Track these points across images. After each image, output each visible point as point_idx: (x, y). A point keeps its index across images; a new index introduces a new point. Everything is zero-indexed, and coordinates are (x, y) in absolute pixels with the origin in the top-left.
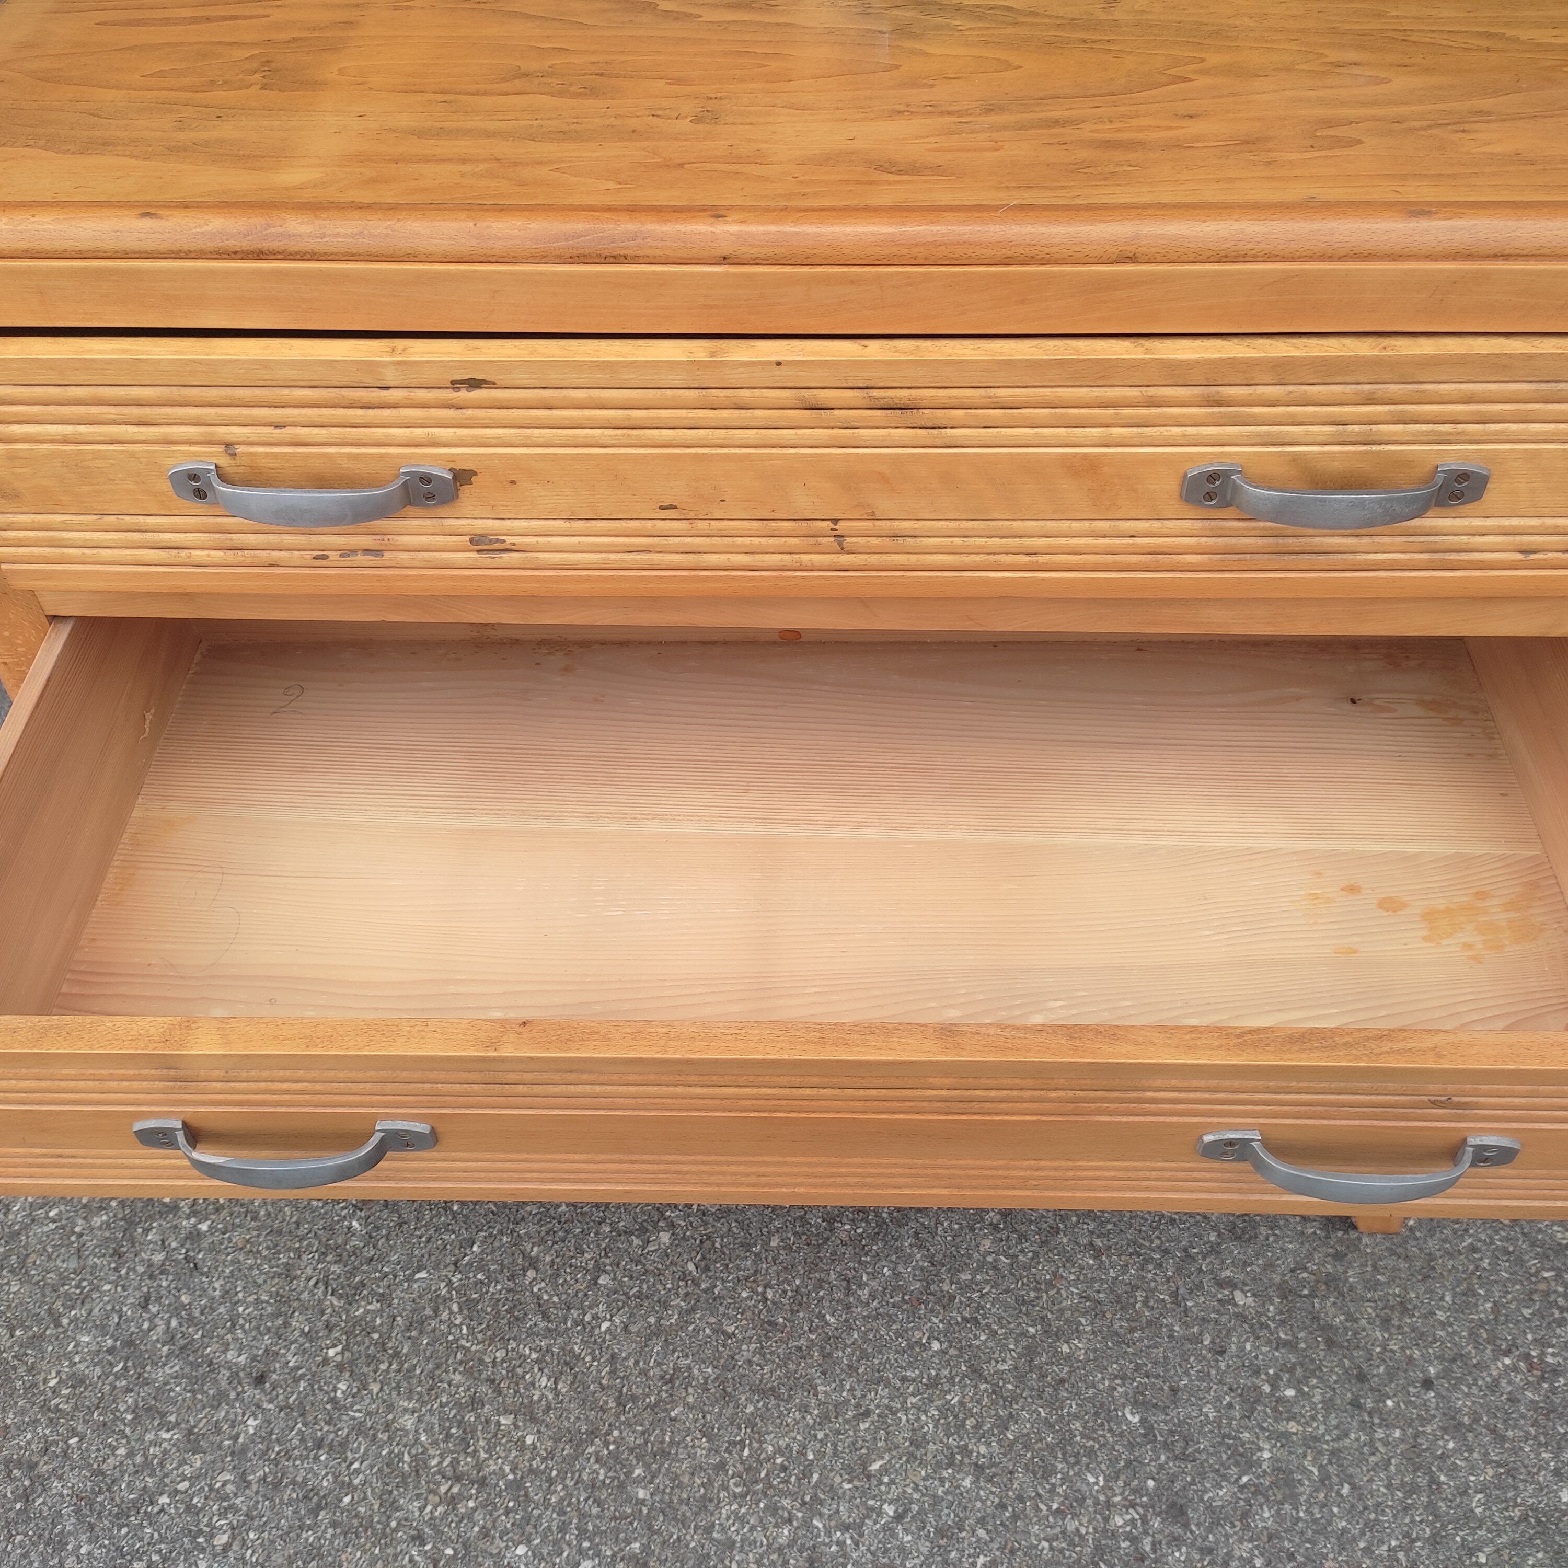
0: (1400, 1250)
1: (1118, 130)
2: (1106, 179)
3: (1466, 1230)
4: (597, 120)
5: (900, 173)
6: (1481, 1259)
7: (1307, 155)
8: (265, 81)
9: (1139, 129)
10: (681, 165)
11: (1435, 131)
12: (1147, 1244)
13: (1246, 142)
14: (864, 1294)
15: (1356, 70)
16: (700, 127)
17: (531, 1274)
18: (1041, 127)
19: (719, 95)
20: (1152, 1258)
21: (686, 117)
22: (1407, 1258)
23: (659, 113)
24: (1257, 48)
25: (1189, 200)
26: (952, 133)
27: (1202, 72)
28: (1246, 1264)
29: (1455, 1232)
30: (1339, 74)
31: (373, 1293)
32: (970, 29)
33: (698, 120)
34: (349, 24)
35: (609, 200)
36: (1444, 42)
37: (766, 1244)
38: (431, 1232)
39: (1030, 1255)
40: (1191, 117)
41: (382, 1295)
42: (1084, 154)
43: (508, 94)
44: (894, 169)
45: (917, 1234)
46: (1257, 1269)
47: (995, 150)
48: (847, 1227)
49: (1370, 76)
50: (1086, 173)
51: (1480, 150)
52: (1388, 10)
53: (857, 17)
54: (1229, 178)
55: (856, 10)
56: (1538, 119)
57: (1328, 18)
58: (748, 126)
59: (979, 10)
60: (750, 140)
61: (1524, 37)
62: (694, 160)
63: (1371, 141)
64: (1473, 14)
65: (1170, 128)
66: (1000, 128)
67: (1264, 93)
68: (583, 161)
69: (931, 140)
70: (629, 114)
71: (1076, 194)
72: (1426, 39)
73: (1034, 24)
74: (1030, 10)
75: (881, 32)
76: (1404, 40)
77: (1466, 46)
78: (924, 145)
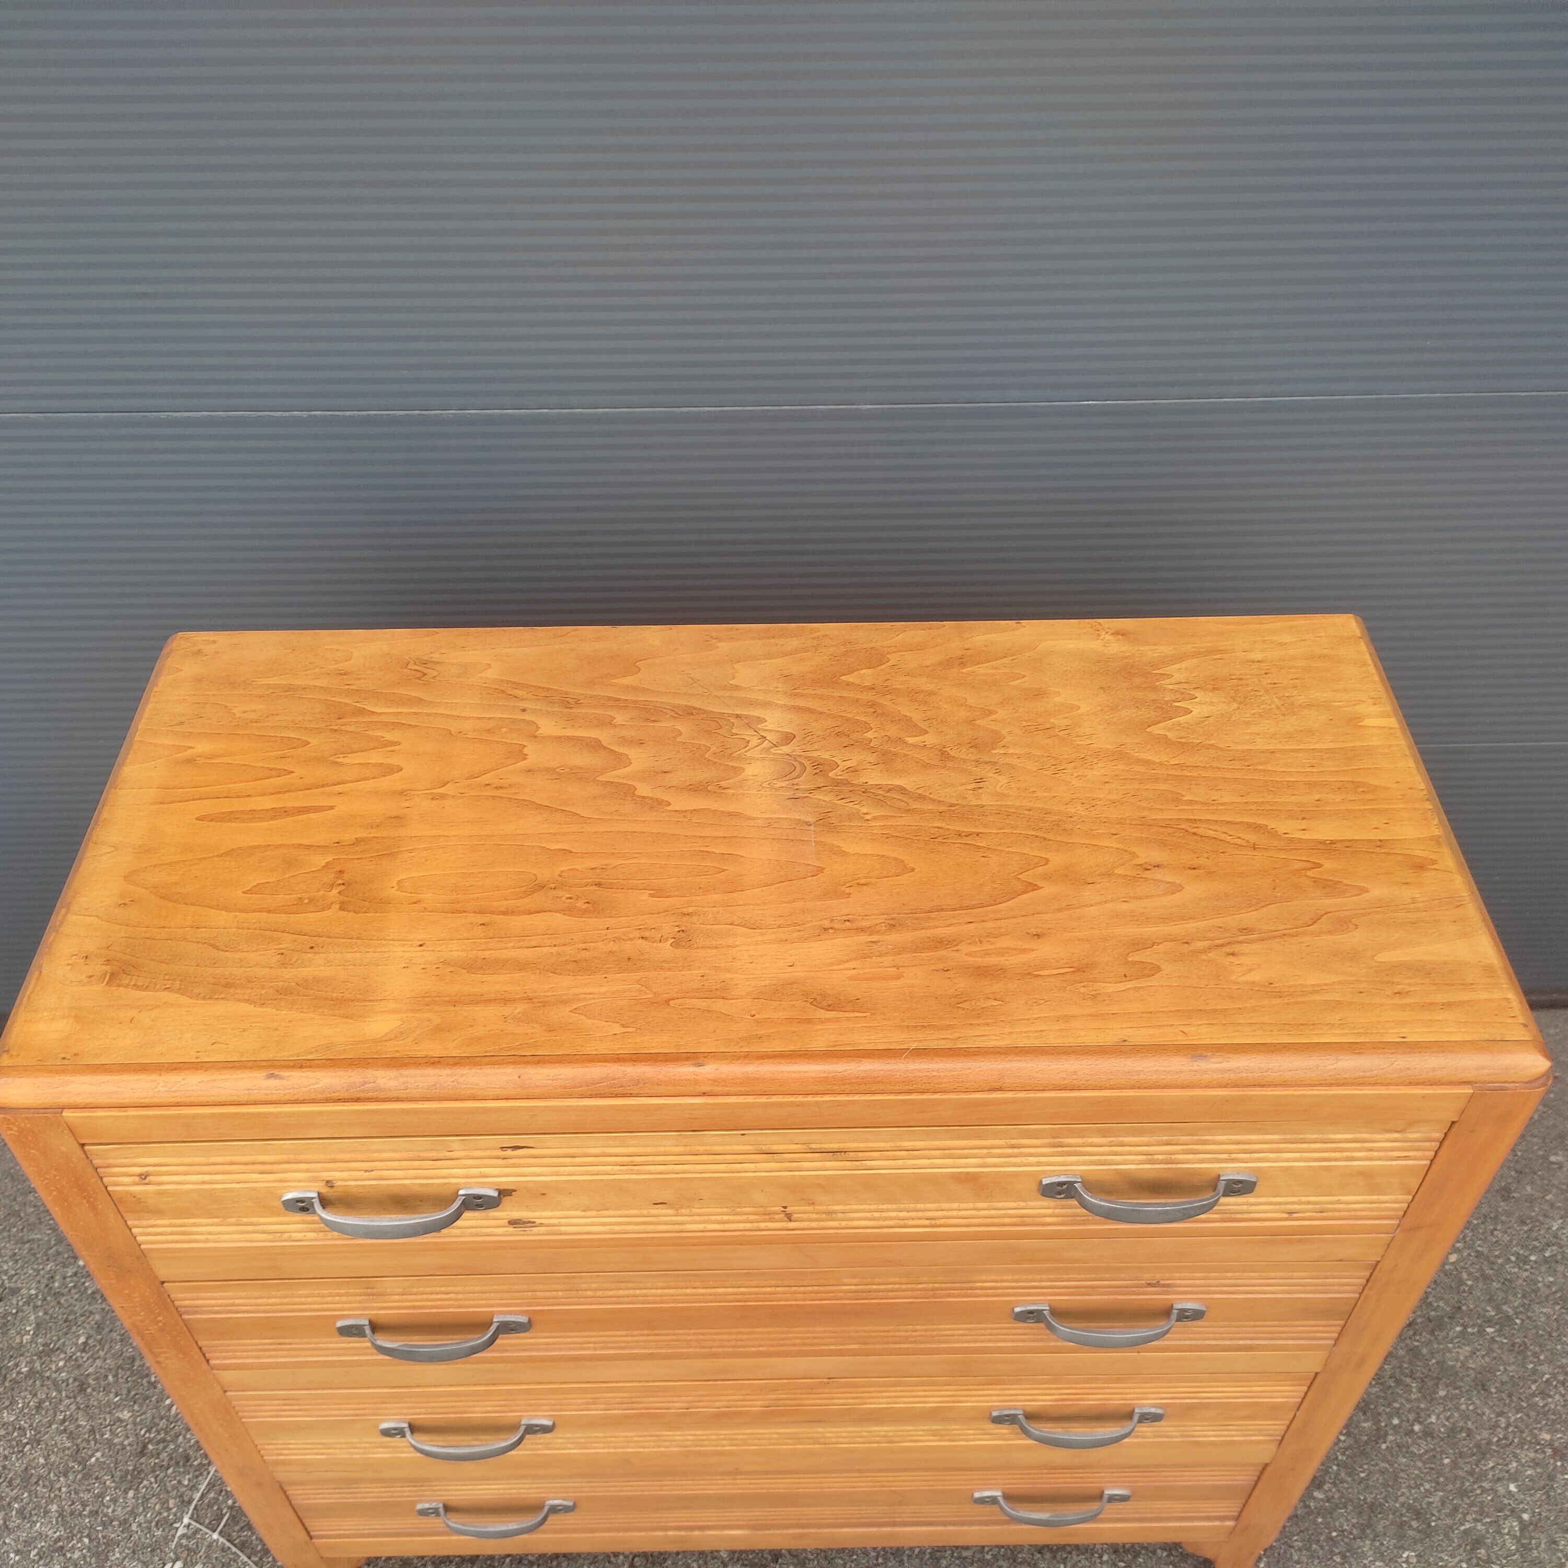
1: (987, 954)
2: (978, 1016)
4: (600, 944)
5: (829, 1008)
7: (1122, 986)
8: (342, 898)
9: (1003, 952)
10: (667, 1002)
11: (1213, 955)
13: (1079, 970)
15: (1157, 875)
16: (680, 952)
18: (930, 949)
19: (691, 910)
21: (667, 940)
23: (647, 934)
24: (1087, 846)
25: (1037, 1043)
26: (865, 957)
27: (1048, 877)
30: (1146, 879)
32: (875, 818)
33: (676, 944)
34: (399, 820)
35: (615, 1048)
36: (1223, 837)
40: (1038, 936)
42: (963, 984)
43: (530, 913)
44: (825, 1004)
47: (898, 977)
49: (1168, 883)
50: (963, 1009)
51: (1244, 978)
52: (1183, 793)
53: (789, 803)
54: (1066, 1016)
55: (789, 794)
56: (1286, 938)
57: (1139, 804)
58: (714, 951)
59: (880, 792)
60: (717, 969)
61: (1281, 831)
62: (676, 995)
63: (1167, 968)
64: (1244, 800)
65: (1024, 951)
66: (900, 950)
67: (1092, 905)
68: (594, 999)
69: (851, 965)
70: (624, 937)
71: (957, 1035)
72: (1211, 832)
73: (923, 812)
74: (919, 791)
75: (808, 824)
76: (1194, 834)
77: (1238, 841)
78: (846, 972)
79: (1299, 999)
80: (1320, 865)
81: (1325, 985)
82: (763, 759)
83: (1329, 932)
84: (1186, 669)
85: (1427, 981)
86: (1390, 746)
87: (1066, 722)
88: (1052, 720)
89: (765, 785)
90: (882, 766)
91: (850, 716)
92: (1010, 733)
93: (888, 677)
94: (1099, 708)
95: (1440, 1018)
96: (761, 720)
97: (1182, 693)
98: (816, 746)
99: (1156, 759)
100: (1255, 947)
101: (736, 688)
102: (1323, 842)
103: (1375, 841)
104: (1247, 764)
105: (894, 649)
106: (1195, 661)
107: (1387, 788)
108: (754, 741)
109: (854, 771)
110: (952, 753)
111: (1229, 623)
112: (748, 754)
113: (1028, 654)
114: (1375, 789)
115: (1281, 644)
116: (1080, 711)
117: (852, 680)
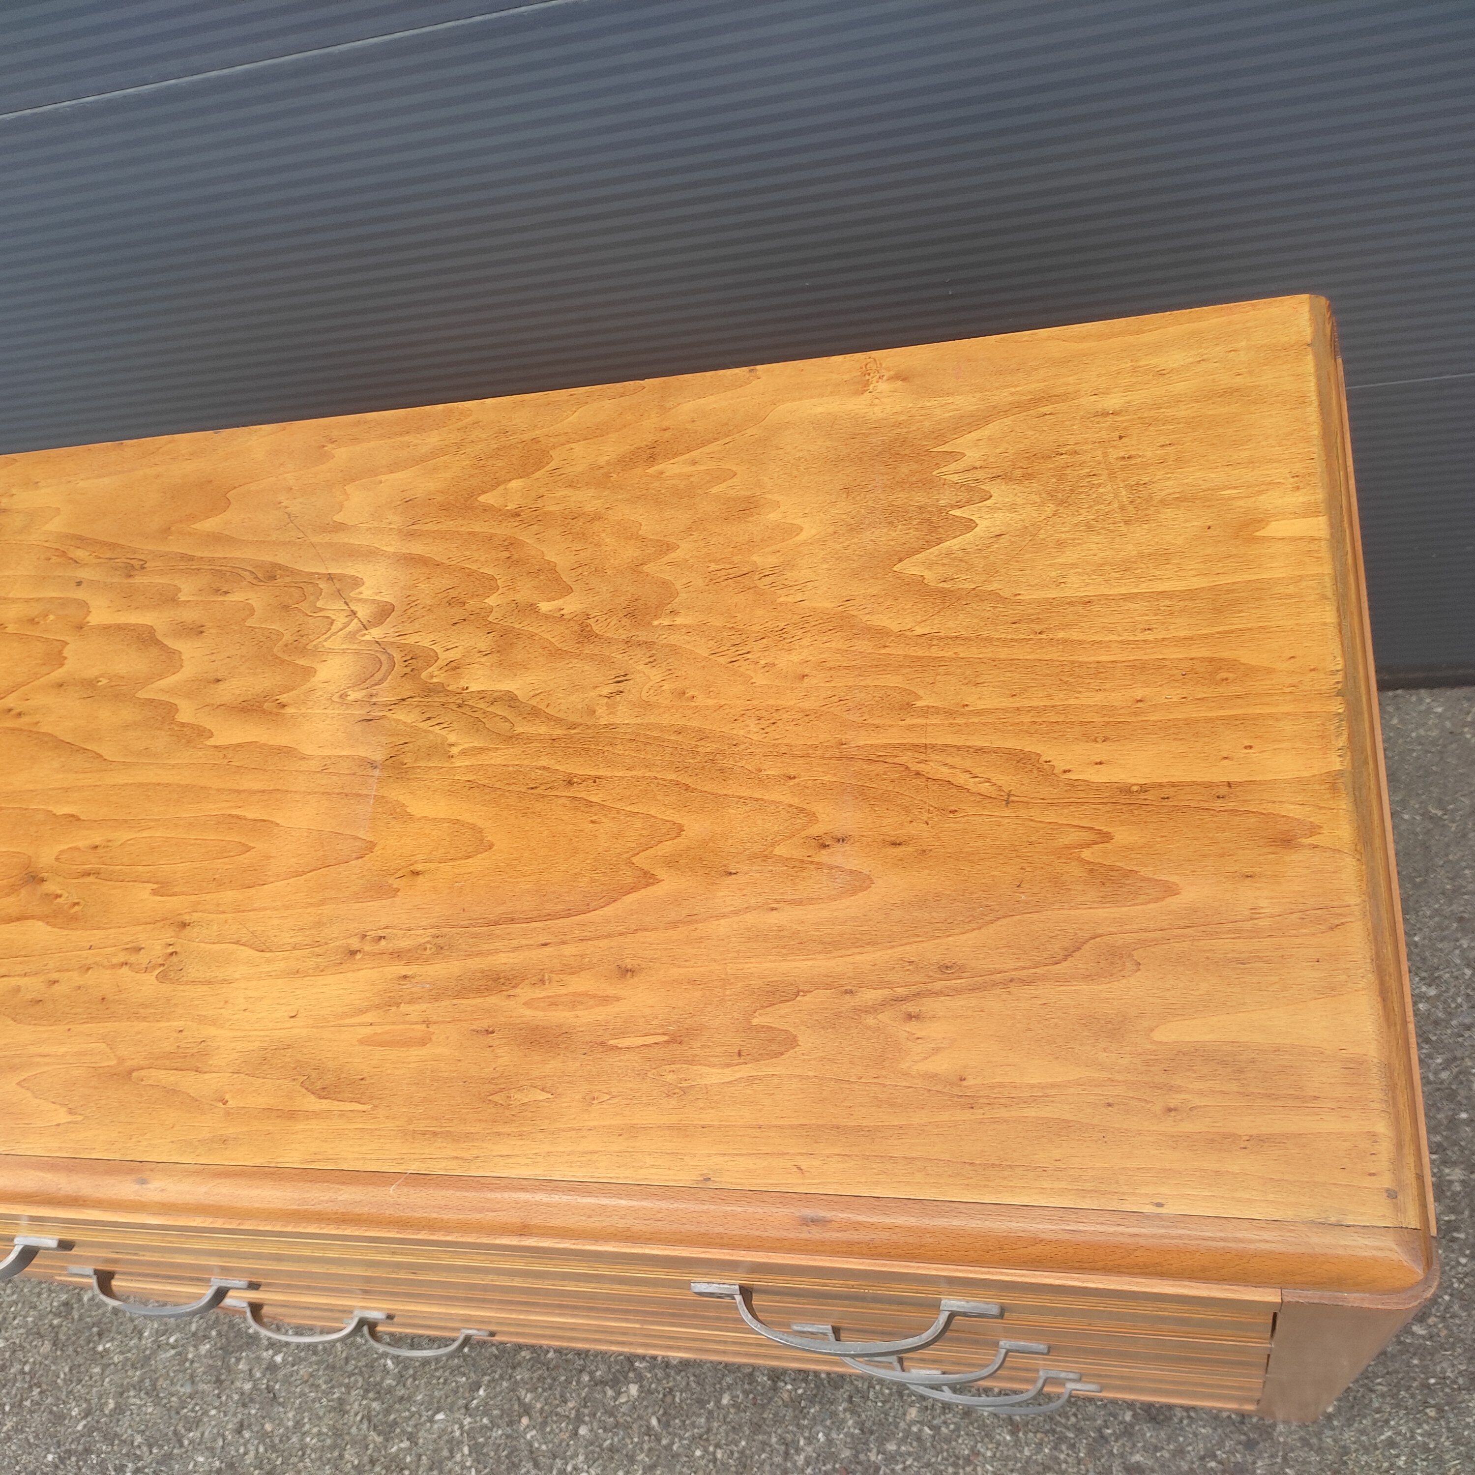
0: (1314, 1441)
1: (553, 1003)
2: (512, 1120)
3: (1387, 1422)
4: (75, 975)
5: (323, 1093)
6: (1397, 1456)
7: (730, 1074)
10: (130, 1074)
11: (885, 1017)
12: (1063, 1421)
13: (675, 1040)
14: (800, 1459)
15: (839, 856)
16: (162, 989)
17: (525, 1421)
18: (479, 991)
19: (193, 917)
20: (1066, 1437)
21: (153, 968)
22: (1320, 1450)
23: (130, 959)
24: (745, 800)
26: (389, 1003)
27: (672, 862)
28: (1156, 1449)
29: (1375, 1423)
30: (819, 865)
31: (404, 1432)
32: (463, 753)
33: (164, 975)
35: (54, 1146)
36: (963, 779)
37: (718, 1401)
38: (447, 1374)
39: (952, 1427)
40: (632, 972)
41: (411, 1433)
42: (505, 1058)
43: (11, 920)
44: (318, 1084)
45: (851, 1397)
46: (1167, 1455)
47: (423, 1042)
48: (789, 1387)
49: (852, 872)
50: (496, 1104)
51: (923, 1067)
52: (920, 692)
53: (358, 728)
54: (633, 1126)
55: (360, 712)
56: (1013, 988)
57: (845, 715)
58: (205, 988)
59: (482, 705)
60: (202, 1019)
61: (1060, 766)
62: (143, 1063)
63: (807, 1040)
64: (1017, 702)
65: (605, 1000)
66: (438, 993)
67: (724, 916)
68: (47, 1064)
69: (368, 1017)
70: (105, 962)
71: (475, 1152)
72: (945, 770)
73: (529, 739)
74: (533, 702)
75: (373, 765)
76: (918, 774)
77: (985, 788)
78: (358, 1029)
79: (1003, 1113)
80: (1106, 837)
81: (1053, 1086)
82: (344, 651)
83: (1088, 978)
84: (990, 438)
85: (1234, 1087)
86: (1301, 578)
87: (773, 560)
88: (755, 558)
89: (336, 698)
90: (495, 657)
91: (474, 567)
92: (687, 585)
93: (542, 491)
94: (831, 530)
95: (1236, 1169)
96: (357, 582)
97: (970, 490)
98: (417, 625)
99: (895, 627)
100: (957, 1003)
101: (340, 527)
102: (1126, 790)
103: (1218, 785)
104: (1038, 628)
105: (562, 439)
106: (1008, 421)
107: (1270, 671)
108: (341, 620)
109: (454, 667)
110: (595, 628)
111: (1083, 339)
112: (327, 644)
113: (749, 432)
114: (1250, 671)
115: (1161, 373)
116: (803, 536)
117: (491, 502)
